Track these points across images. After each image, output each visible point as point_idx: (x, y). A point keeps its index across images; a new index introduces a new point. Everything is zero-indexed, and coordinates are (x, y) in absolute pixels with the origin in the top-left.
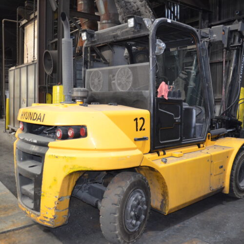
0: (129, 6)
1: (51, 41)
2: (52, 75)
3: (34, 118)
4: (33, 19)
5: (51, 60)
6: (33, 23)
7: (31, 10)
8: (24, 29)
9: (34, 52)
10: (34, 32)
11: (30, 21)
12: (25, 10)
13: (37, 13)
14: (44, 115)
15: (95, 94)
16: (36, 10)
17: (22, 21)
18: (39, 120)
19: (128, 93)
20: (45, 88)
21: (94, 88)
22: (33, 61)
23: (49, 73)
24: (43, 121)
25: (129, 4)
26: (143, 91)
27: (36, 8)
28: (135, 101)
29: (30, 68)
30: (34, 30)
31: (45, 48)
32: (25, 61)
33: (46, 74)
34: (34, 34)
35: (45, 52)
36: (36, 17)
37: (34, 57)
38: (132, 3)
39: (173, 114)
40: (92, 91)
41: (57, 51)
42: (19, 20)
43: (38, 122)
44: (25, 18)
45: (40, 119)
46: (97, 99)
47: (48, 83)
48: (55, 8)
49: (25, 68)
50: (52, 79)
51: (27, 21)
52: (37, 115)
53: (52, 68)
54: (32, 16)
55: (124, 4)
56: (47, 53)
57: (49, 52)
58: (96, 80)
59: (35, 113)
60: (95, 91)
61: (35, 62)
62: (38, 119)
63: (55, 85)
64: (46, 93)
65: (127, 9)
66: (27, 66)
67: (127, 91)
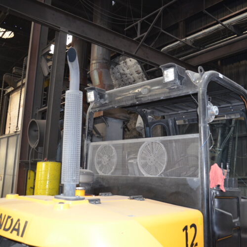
0: (125, 78)
1: (39, 109)
2: (37, 148)
3: (7, 227)
4: (20, 87)
5: (38, 131)
6: (20, 91)
7: (20, 77)
8: (9, 98)
9: (18, 121)
10: (20, 100)
11: (16, 89)
12: (12, 77)
13: (25, 81)
14: (26, 222)
15: (103, 178)
16: (24, 77)
17: (8, 89)
18: (15, 233)
19: (160, 179)
20: (27, 164)
21: (100, 170)
22: (16, 132)
23: (33, 146)
24: (22, 236)
25: (125, 76)
26: (188, 178)
27: (25, 75)
28: (172, 194)
29: (11, 139)
30: (20, 98)
31: (31, 117)
32: (7, 132)
33: (30, 147)
34: (20, 102)
35: (30, 121)
36: (23, 84)
37: (17, 127)
38: (128, 75)
39: (230, 214)
40: (97, 173)
41: (45, 121)
42: (4, 88)
43: (13, 236)
44: (11, 86)
45: (18, 230)
46: (106, 186)
47: (31, 158)
48: (46, 74)
49: (6, 139)
50: (36, 153)
51: (13, 89)
52: (12, 220)
53: (38, 140)
54: (20, 84)
55: (120, 76)
56: (33, 123)
57: (36, 121)
58: (105, 159)
59: (9, 217)
60: (103, 174)
61: (18, 133)
62: (14, 229)
63: (41, 161)
64: (28, 170)
65: (122, 81)
66: (8, 137)
67: (157, 176)
